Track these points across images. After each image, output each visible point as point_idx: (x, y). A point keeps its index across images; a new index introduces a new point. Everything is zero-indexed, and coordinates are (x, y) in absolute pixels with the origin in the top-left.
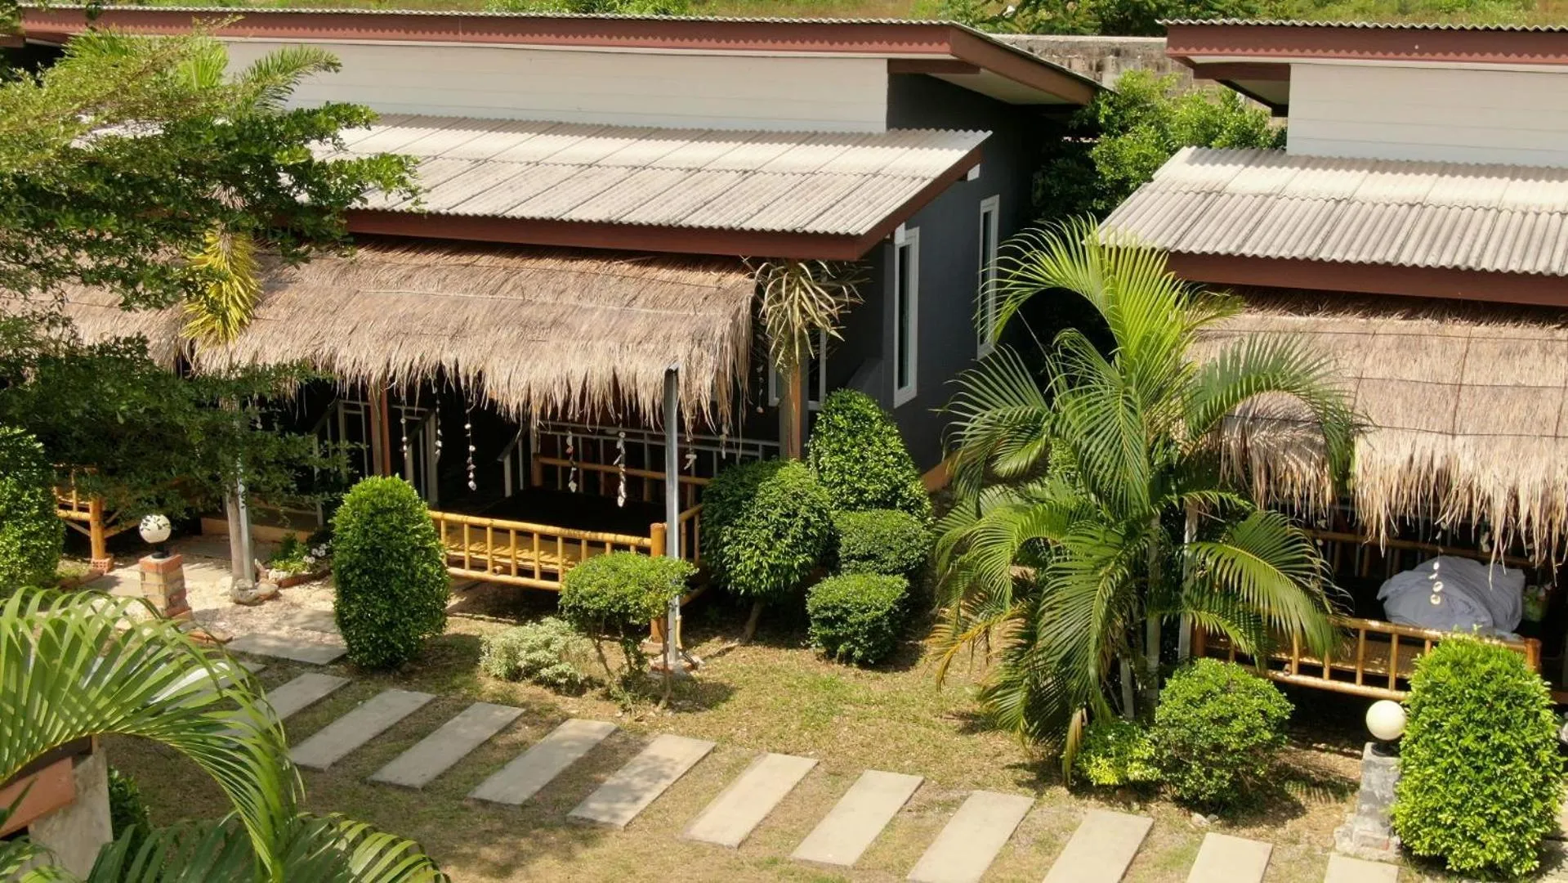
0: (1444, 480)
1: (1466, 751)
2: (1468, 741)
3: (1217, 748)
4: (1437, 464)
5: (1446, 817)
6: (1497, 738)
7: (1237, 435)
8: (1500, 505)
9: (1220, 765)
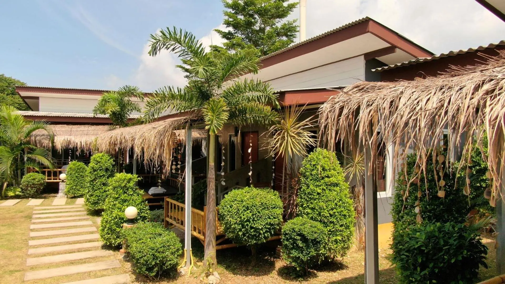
0: (70, 141)
1: (76, 177)
2: (77, 175)
3: (33, 184)
4: (68, 140)
5: (74, 187)
6: (81, 174)
7: (34, 138)
8: (79, 144)
9: (35, 187)
